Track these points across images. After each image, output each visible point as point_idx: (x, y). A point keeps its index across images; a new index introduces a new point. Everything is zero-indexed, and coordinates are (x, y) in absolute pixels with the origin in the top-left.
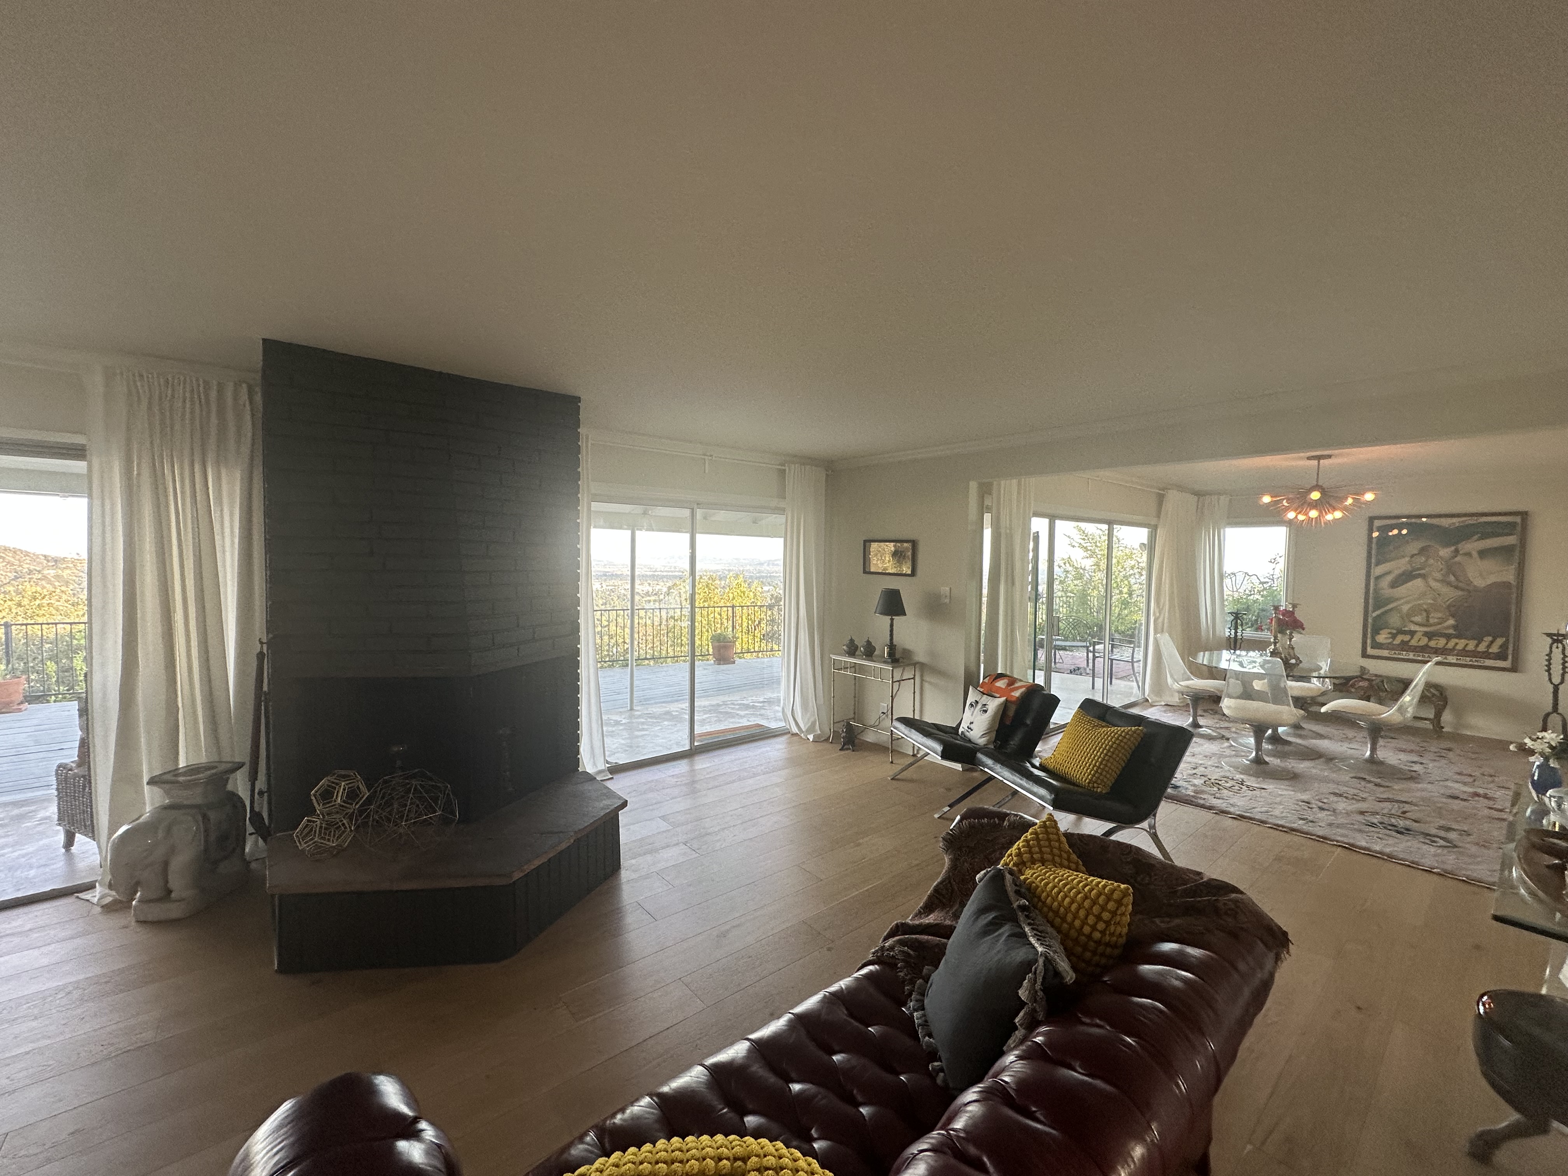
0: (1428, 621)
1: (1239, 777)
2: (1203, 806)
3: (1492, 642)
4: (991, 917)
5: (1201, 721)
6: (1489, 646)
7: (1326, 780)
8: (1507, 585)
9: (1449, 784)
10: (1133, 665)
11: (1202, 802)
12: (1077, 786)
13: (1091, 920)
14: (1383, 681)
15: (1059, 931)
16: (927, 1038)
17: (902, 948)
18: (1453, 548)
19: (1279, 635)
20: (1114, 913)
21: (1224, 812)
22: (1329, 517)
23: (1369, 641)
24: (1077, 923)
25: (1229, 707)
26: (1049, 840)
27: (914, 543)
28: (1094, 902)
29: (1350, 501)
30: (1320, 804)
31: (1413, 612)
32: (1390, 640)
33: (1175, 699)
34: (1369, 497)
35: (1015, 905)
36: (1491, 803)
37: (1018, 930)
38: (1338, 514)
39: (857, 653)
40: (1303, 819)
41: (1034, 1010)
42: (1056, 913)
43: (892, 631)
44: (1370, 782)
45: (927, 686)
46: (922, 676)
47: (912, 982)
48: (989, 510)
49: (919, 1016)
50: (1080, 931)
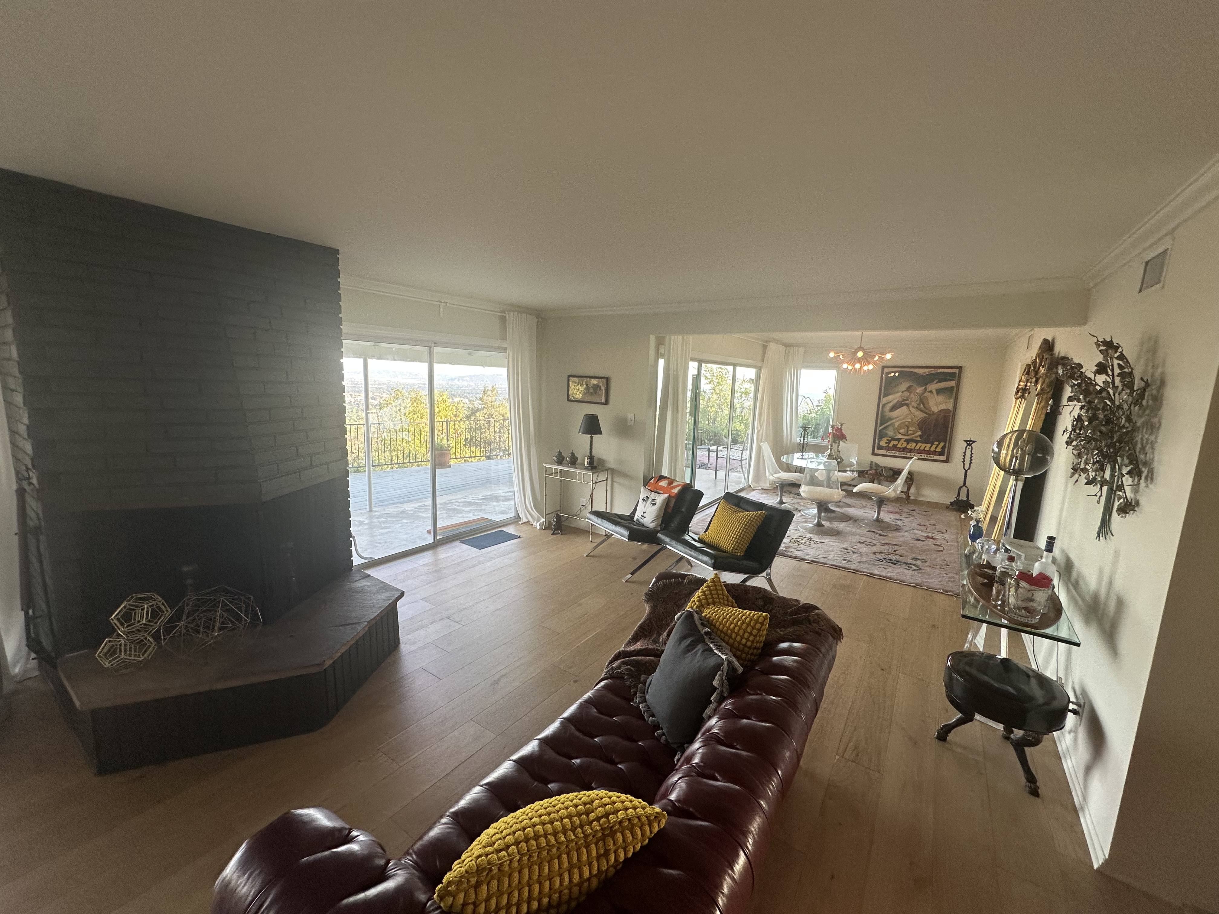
0: (907, 432)
1: (809, 535)
2: (791, 557)
3: (938, 445)
4: (689, 641)
5: (784, 500)
6: (936, 448)
7: (854, 534)
8: (946, 411)
9: (915, 531)
10: (741, 463)
11: (789, 554)
12: (725, 552)
13: (746, 635)
14: (882, 470)
15: (727, 643)
16: (651, 718)
17: (626, 667)
18: (923, 388)
19: (833, 444)
20: (759, 630)
21: (803, 559)
22: (865, 368)
23: (876, 445)
24: (738, 638)
25: (804, 492)
26: (717, 590)
27: (607, 380)
28: (748, 625)
29: (877, 358)
30: (853, 550)
31: (900, 427)
32: (887, 444)
33: (767, 485)
34: (888, 356)
35: (703, 632)
36: (934, 542)
37: (707, 647)
38: (871, 367)
39: (563, 462)
40: (845, 560)
41: (722, 691)
42: (726, 634)
43: (591, 445)
44: (877, 533)
45: (615, 485)
46: (612, 479)
47: (636, 686)
48: (662, 356)
49: (643, 706)
50: (740, 643)
